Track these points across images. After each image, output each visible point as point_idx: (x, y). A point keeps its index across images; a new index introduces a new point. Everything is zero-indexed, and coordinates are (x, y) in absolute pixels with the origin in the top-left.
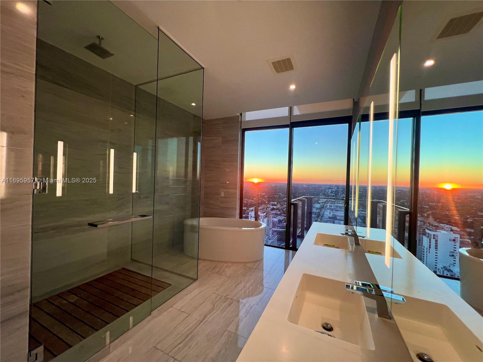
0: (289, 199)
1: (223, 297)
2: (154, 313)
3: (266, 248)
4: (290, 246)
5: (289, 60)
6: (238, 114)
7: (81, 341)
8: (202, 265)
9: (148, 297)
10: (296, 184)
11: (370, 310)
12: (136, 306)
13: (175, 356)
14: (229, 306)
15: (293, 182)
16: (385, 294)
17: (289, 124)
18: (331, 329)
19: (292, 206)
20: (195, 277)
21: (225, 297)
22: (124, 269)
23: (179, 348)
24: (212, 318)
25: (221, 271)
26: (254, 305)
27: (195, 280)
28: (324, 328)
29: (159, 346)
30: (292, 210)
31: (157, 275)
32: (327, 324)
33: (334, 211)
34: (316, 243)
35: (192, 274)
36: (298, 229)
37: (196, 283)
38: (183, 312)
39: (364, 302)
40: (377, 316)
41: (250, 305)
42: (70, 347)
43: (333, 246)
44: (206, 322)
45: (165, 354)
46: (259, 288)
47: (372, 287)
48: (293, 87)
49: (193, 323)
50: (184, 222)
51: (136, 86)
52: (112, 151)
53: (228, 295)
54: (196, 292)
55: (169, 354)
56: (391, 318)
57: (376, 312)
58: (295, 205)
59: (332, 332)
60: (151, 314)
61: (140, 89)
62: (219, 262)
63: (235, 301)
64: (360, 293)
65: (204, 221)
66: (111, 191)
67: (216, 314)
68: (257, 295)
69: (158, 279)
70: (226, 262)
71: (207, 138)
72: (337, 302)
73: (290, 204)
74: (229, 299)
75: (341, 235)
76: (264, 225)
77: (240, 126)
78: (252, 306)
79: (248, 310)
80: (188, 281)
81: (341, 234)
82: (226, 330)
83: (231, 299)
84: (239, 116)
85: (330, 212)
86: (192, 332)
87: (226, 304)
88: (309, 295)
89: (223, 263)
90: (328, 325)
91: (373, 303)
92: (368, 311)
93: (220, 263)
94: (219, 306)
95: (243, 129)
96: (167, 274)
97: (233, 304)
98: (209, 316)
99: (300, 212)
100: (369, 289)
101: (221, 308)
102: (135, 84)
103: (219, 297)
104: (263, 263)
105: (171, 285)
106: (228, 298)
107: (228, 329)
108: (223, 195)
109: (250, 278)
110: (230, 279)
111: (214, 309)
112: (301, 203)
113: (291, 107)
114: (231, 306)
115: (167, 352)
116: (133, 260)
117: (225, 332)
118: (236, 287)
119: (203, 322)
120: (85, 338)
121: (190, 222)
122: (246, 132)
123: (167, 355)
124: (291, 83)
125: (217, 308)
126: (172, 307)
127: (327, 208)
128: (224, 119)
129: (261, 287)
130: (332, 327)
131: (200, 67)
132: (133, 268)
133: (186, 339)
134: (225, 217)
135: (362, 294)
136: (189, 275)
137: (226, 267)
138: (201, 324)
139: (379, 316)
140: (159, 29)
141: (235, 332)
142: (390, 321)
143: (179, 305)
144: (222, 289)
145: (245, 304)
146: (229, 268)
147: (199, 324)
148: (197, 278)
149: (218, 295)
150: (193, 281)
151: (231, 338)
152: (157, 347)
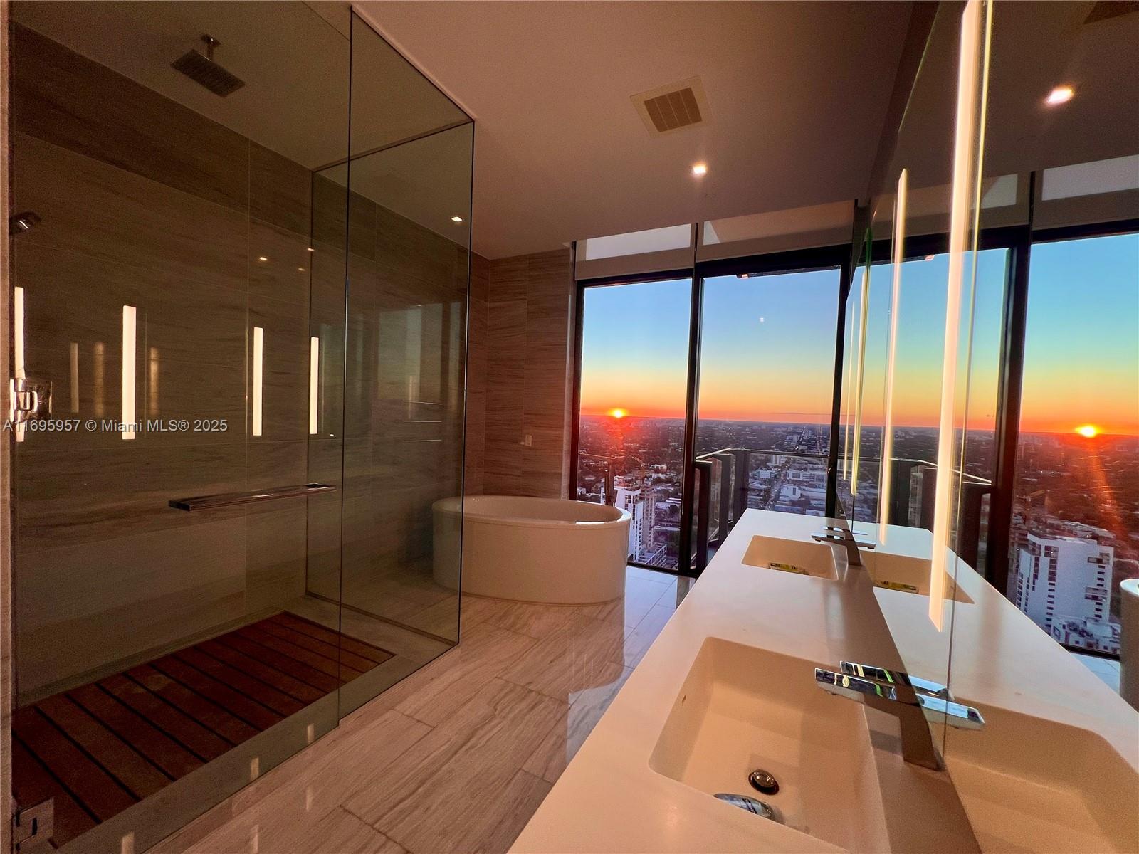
0: (690, 454)
1: (519, 689)
2: (348, 722)
4: (691, 568)
5: (688, 93)
6: (568, 245)
7: (164, 785)
8: (472, 611)
9: (338, 682)
11: (879, 741)
12: (306, 703)
13: (390, 830)
14: (533, 708)
15: (700, 416)
16: (929, 702)
17: (692, 267)
18: (773, 787)
19: (698, 471)
20: (454, 639)
21: (523, 687)
22: (287, 615)
23: (401, 812)
24: (488, 737)
25: (518, 626)
26: (594, 708)
27: (453, 645)
28: (755, 784)
29: (350, 806)
30: (697, 481)
31: (353, 628)
32: (764, 774)
33: (804, 487)
34: (749, 560)
35: (446, 631)
36: (710, 529)
37: (455, 653)
38: (418, 721)
39: (865, 718)
40: (900, 757)
41: (583, 709)
42: (137, 799)
43: (794, 569)
44: (472, 747)
45: (366, 824)
46: (608, 668)
47: (890, 680)
48: (700, 170)
49: (443, 748)
50: (434, 505)
51: (313, 173)
52: (259, 333)
53: (530, 683)
54: (452, 675)
55: (375, 826)
56: (939, 767)
57: (899, 746)
58: (706, 469)
59: (779, 793)
60: (338, 725)
61: (322, 179)
62: (517, 603)
63: (547, 699)
64: (855, 695)
65: (474, 505)
66: (257, 430)
67: (498, 728)
68: (603, 684)
69: (366, 641)
70: (534, 603)
71: (492, 305)
72: (792, 715)
73: (691, 466)
74: (534, 693)
75: (815, 541)
76: (627, 517)
77: (570, 275)
78: (588, 712)
79: (577, 722)
80: (436, 646)
81: (815, 537)
82: (520, 769)
83: (539, 693)
84: (568, 250)
85: (794, 489)
86: (435, 772)
87: (524, 705)
88: (719, 692)
89: (525, 606)
90: (766, 777)
91: (891, 724)
92: (875, 744)
93: (518, 605)
94: (508, 709)
95: (578, 281)
96: (385, 629)
97: (542, 706)
98: (481, 732)
99: (716, 486)
100: (881, 687)
101: (511, 716)
102: (310, 167)
103: (511, 685)
104: (622, 607)
105: (393, 655)
106: (531, 691)
107: (524, 768)
108: (528, 442)
109: (589, 644)
110: (540, 643)
111: (493, 717)
112: (720, 465)
113: (697, 224)
114: (537, 710)
115: (370, 821)
116: (311, 595)
117: (517, 772)
118: (553, 663)
119: (464, 749)
120: (174, 779)
121: (450, 506)
122: (585, 289)
123: (370, 827)
124: (694, 159)
125: (503, 714)
126: (392, 708)
127: (788, 481)
128: (532, 257)
129: (613, 666)
130: (775, 782)
131: (465, 118)
132: (307, 612)
133: (420, 790)
134: (534, 495)
135: (863, 700)
136: (439, 633)
137: (530, 616)
138: (461, 752)
139: (905, 760)
140: (352, 12)
141: (540, 775)
142: (937, 775)
143: (409, 706)
144: (519, 668)
145: (572, 705)
146: (540, 619)
147: (456, 752)
148: (456, 640)
149: (507, 682)
150: (447, 647)
151: (532, 790)
152: (347, 808)
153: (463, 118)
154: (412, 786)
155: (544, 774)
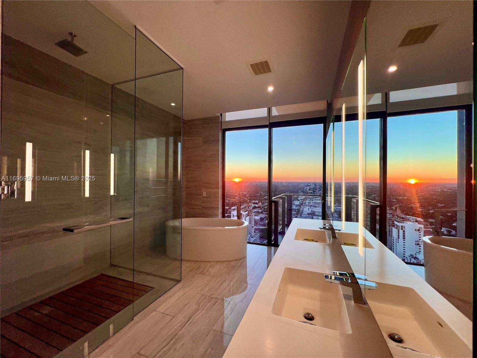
0: (270, 197)
2: (136, 319)
3: (249, 245)
4: (272, 243)
5: (266, 62)
6: (219, 115)
7: (58, 353)
8: (185, 265)
9: (130, 302)
10: (276, 182)
11: (346, 297)
12: (117, 312)
14: (214, 304)
15: (273, 180)
16: (360, 282)
17: (268, 124)
18: (312, 318)
19: (273, 204)
20: (178, 278)
21: (209, 296)
22: (102, 275)
23: (164, 352)
24: (197, 318)
25: (205, 272)
26: (239, 302)
27: (179, 281)
28: (306, 318)
29: (142, 352)
30: (273, 208)
31: (139, 279)
32: (308, 314)
33: (312, 207)
34: (297, 238)
35: (175, 276)
36: (279, 226)
37: (179, 285)
38: (167, 315)
39: (342, 290)
40: (353, 302)
43: (313, 240)
44: (191, 323)
46: (243, 285)
47: (348, 276)
48: (271, 89)
49: (178, 325)
50: (166, 223)
51: (112, 86)
52: (88, 153)
53: (212, 295)
54: (180, 294)
56: (365, 303)
57: (352, 298)
58: (276, 203)
59: (314, 320)
60: (133, 320)
61: (116, 88)
63: (220, 300)
64: (337, 282)
65: (186, 222)
66: (87, 194)
67: (201, 314)
68: (241, 292)
69: (140, 283)
70: (210, 262)
71: (188, 138)
72: (317, 293)
73: (271, 202)
75: (319, 230)
76: (246, 223)
77: (220, 126)
78: (236, 304)
79: (233, 308)
80: (171, 283)
81: (319, 228)
82: (211, 329)
83: (216, 298)
84: (219, 117)
85: (309, 208)
86: (176, 335)
87: (210, 303)
88: (291, 288)
89: (207, 263)
90: (309, 315)
91: (349, 291)
92: (345, 298)
93: (204, 263)
94: (204, 306)
95: (223, 129)
96: (149, 278)
97: (218, 303)
98: (194, 316)
99: (280, 209)
100: (345, 278)
101: (206, 308)
102: (111, 83)
103: (204, 297)
104: (246, 260)
105: (154, 288)
106: (213, 297)
107: (214, 328)
108: (205, 194)
109: (235, 276)
110: (215, 277)
111: (198, 309)
112: (281, 201)
113: (269, 108)
114: (216, 305)
116: (112, 265)
118: (221, 286)
119: (188, 323)
120: (61, 351)
121: (172, 223)
122: (226, 132)
124: (269, 85)
125: (202, 308)
126: (155, 310)
127: (306, 205)
128: (204, 119)
129: (245, 285)
130: (313, 316)
131: (179, 67)
132: (112, 273)
133: (171, 342)
134: (208, 217)
135: (340, 283)
136: (172, 277)
137: (209, 267)
138: (186, 325)
139: (354, 302)
140: (136, 28)
141: (220, 331)
142: (365, 306)
143: (163, 308)
144: (207, 289)
145: (230, 302)
146: (213, 268)
147: (184, 326)
148: (180, 280)
149: (203, 295)
150: (176, 283)
151: (217, 337)
152: (141, 353)
153: (178, 67)
154: (168, 341)
155: (222, 330)
